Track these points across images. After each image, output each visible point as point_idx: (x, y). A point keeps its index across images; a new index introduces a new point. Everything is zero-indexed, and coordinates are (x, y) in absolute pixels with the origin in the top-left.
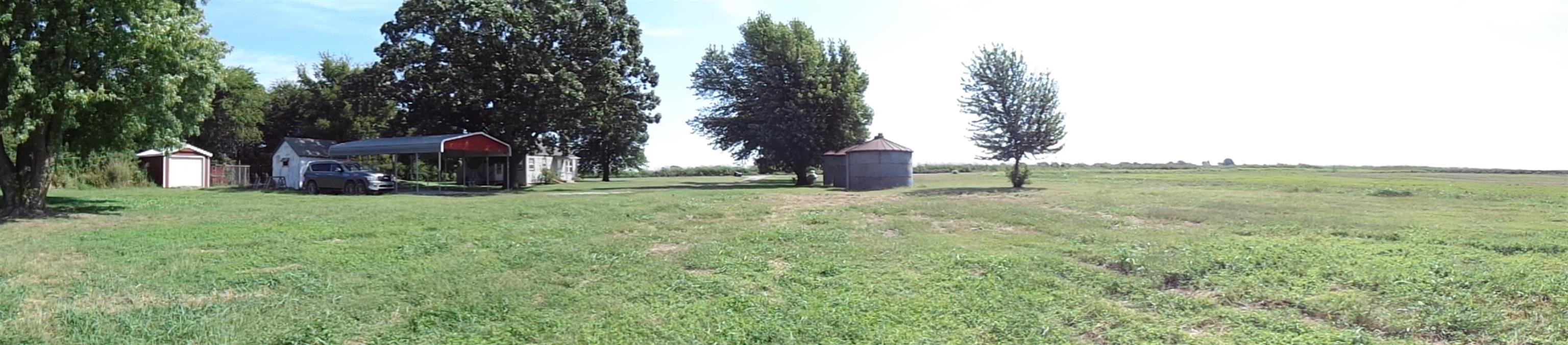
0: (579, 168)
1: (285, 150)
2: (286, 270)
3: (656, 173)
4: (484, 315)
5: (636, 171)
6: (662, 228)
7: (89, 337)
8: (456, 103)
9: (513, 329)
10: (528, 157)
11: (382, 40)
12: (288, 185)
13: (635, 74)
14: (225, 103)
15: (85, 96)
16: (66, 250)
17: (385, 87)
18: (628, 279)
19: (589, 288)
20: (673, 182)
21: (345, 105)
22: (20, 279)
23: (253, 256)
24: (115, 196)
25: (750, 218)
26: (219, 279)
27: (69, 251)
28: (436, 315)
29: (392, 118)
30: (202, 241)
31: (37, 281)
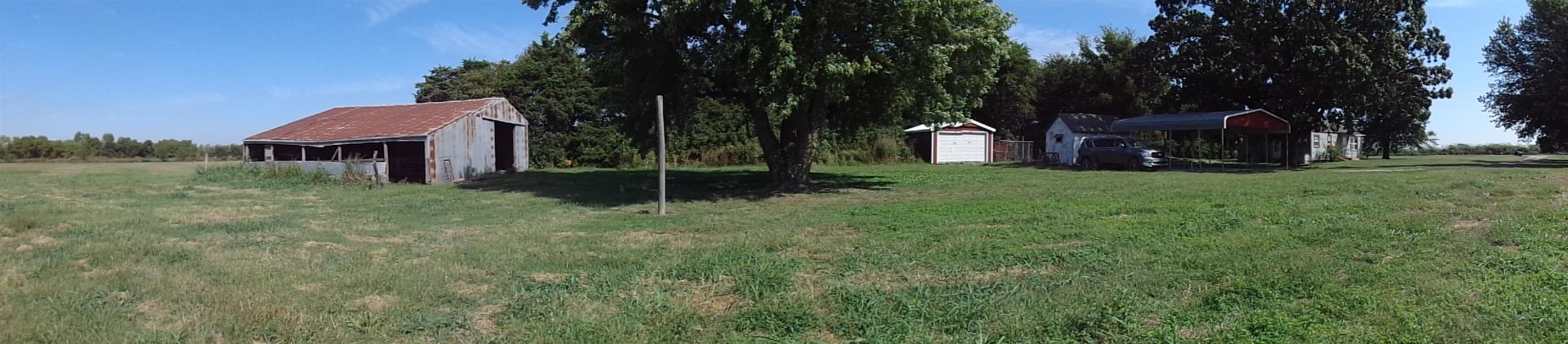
0: (1364, 145)
1: (1058, 127)
2: (1069, 247)
3: (1444, 150)
4: (1288, 292)
5: (1416, 149)
6: (1461, 205)
7: (865, 315)
8: (1238, 78)
9: (1322, 306)
10: (1313, 134)
11: (1157, 13)
12: (1062, 162)
13: (1418, 46)
14: (1009, 78)
15: (850, 68)
16: (838, 225)
17: (1159, 61)
18: (1437, 255)
19: (1392, 263)
20: (1462, 160)
21: (1128, 80)
22: (791, 253)
23: (1033, 232)
24: (883, 172)
25: (1541, 196)
26: (1007, 254)
27: (841, 226)
28: (1237, 293)
29: (1165, 94)
30: (987, 216)
31: (806, 255)
